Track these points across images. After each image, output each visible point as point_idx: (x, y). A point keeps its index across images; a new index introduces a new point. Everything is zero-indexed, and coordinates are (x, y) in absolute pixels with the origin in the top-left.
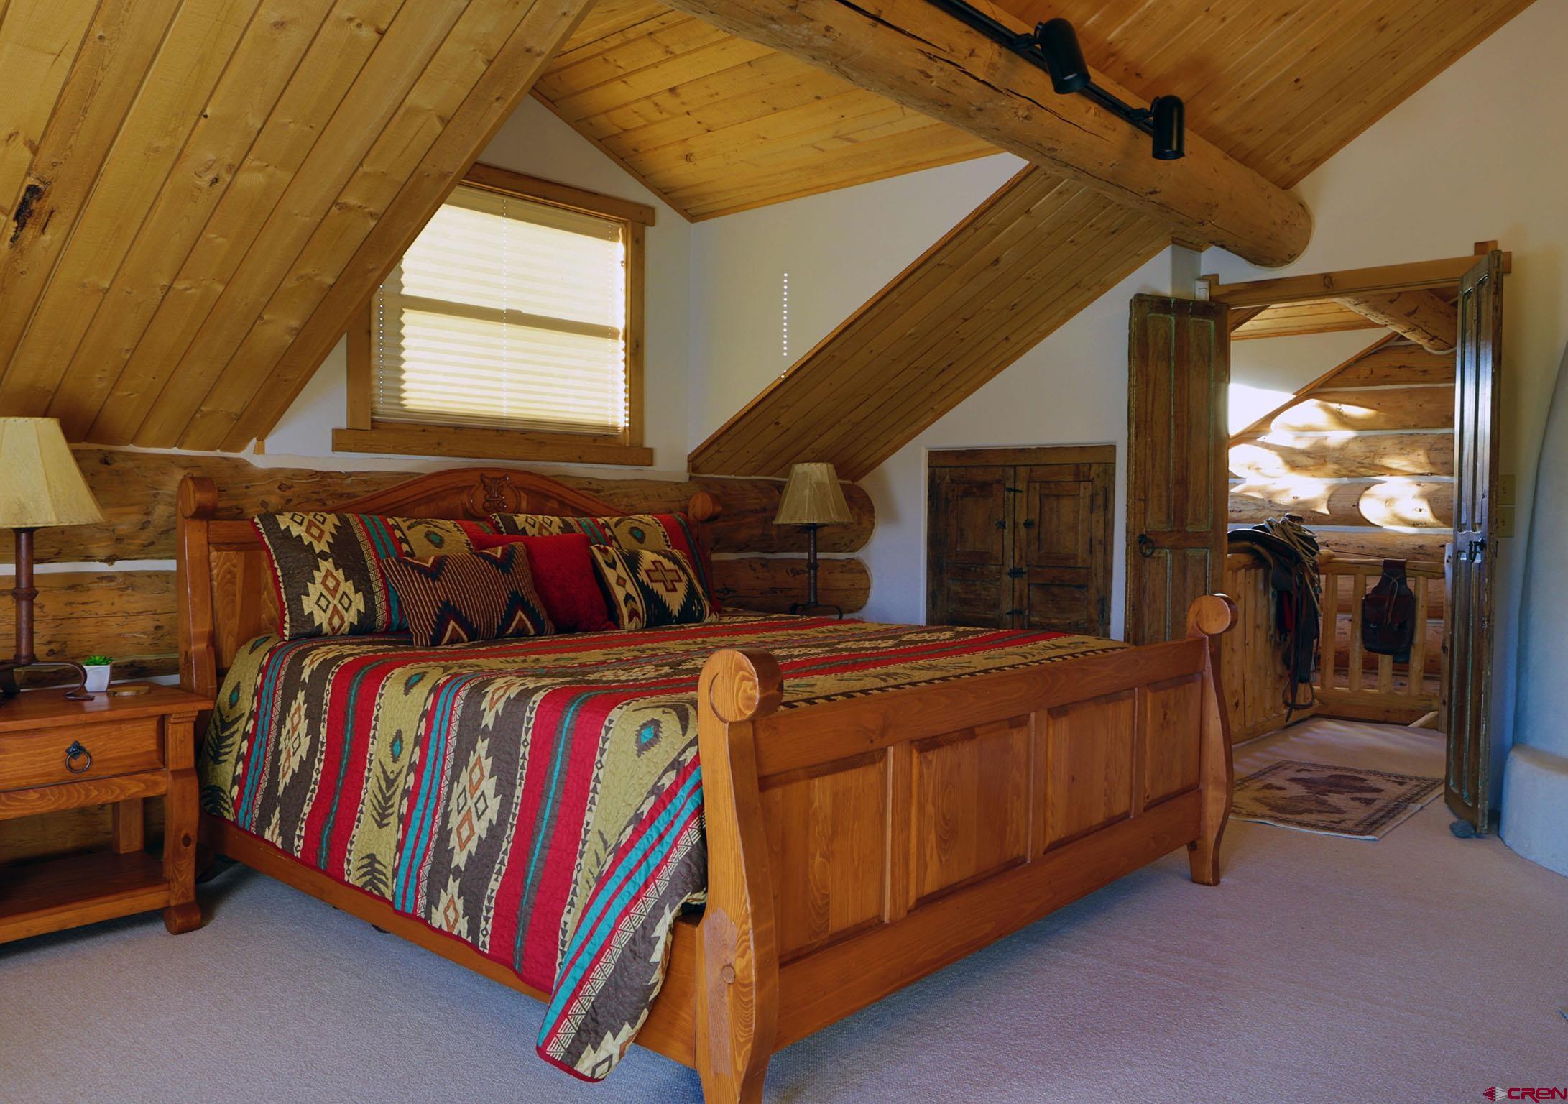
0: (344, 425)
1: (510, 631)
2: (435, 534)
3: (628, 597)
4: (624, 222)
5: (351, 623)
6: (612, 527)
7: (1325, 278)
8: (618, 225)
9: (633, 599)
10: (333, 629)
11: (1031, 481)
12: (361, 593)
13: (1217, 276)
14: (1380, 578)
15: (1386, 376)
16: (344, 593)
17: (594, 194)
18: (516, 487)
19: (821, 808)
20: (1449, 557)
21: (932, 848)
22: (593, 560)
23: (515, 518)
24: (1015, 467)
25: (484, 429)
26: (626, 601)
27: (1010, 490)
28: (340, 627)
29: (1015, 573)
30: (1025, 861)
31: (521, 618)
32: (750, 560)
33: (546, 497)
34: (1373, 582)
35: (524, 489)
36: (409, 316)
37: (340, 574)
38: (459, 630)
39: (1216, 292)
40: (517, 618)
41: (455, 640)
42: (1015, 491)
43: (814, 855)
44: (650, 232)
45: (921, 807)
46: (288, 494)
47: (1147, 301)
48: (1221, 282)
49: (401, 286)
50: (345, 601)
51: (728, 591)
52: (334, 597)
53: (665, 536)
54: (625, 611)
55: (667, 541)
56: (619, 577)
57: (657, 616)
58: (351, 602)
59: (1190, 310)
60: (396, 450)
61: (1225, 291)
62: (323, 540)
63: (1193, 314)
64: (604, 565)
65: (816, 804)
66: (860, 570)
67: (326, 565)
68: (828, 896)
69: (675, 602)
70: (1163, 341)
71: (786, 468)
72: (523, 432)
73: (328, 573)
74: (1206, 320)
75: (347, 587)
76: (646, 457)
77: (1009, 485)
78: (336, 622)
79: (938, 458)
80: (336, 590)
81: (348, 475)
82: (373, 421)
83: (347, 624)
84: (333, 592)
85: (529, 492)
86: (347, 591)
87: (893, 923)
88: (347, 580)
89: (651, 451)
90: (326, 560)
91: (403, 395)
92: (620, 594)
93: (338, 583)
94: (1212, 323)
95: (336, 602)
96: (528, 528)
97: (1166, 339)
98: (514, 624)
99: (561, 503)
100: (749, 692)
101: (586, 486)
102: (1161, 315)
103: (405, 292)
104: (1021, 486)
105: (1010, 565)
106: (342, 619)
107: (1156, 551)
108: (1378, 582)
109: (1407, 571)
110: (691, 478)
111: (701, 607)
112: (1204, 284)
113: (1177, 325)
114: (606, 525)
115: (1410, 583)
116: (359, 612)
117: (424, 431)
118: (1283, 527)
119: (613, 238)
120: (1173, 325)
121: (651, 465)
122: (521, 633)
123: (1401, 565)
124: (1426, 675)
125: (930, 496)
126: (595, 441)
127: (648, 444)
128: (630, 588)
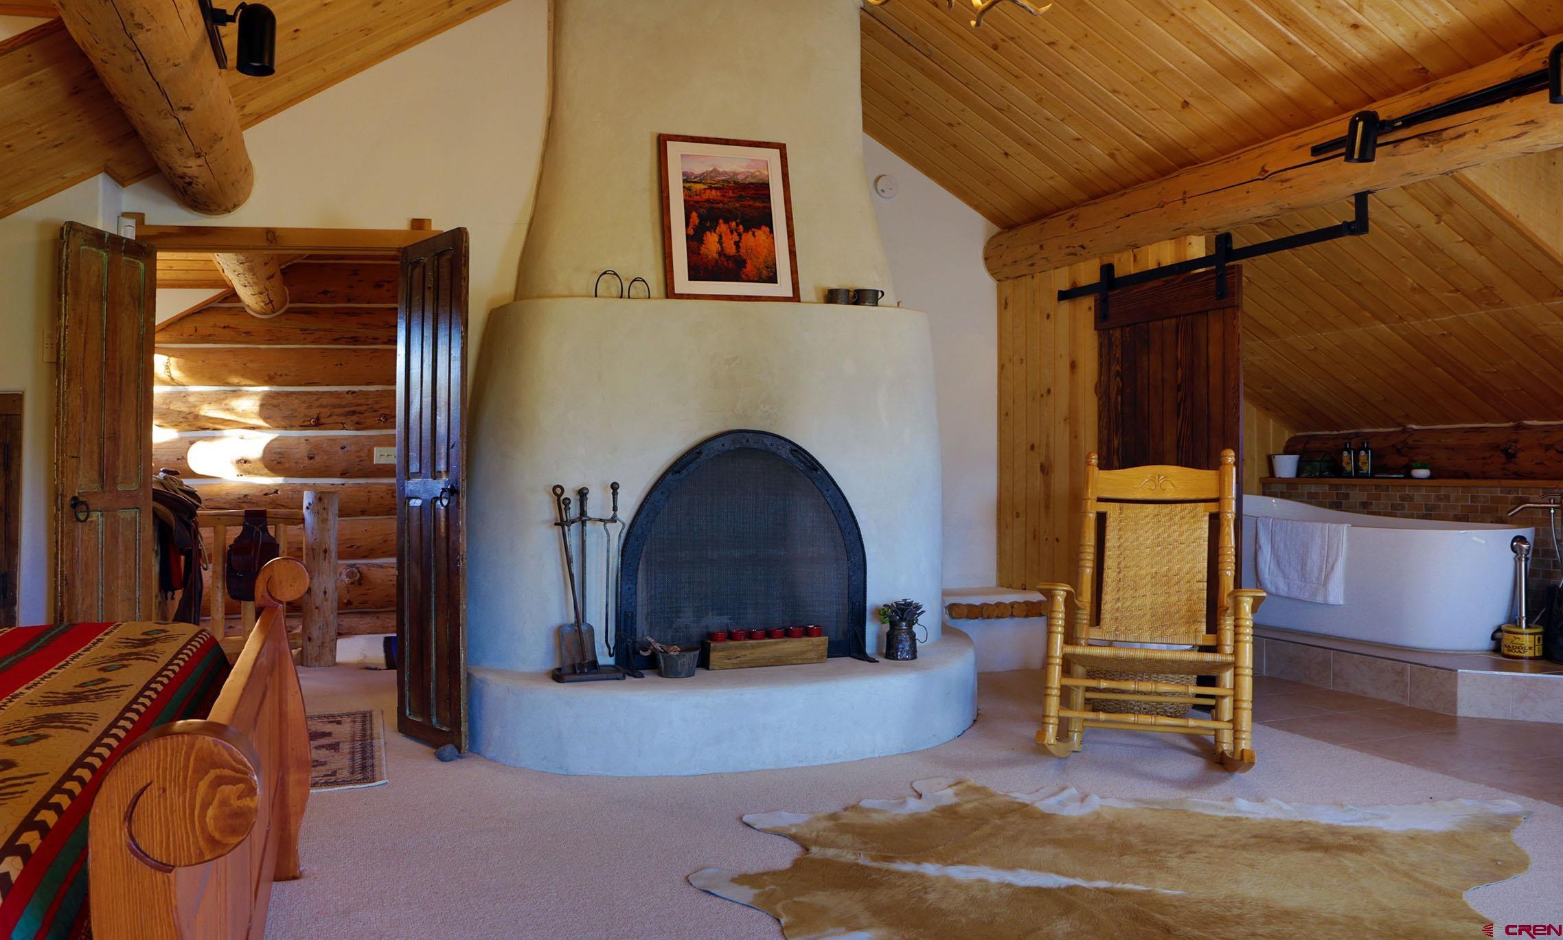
7: (267, 233)
13: (142, 215)
14: (241, 528)
15: (210, 335)
20: (310, 504)
34: (235, 532)
39: (144, 232)
47: (82, 231)
48: (151, 222)
59: (123, 248)
61: (152, 232)
63: (126, 252)
70: (95, 279)
74: (137, 261)
94: (142, 266)
97: (99, 276)
100: (236, 803)
102: (94, 249)
108: (240, 532)
109: (268, 519)
112: (132, 222)
113: (109, 262)
115: (271, 530)
118: (165, 482)
120: (105, 261)
123: (262, 514)
124: (288, 614)
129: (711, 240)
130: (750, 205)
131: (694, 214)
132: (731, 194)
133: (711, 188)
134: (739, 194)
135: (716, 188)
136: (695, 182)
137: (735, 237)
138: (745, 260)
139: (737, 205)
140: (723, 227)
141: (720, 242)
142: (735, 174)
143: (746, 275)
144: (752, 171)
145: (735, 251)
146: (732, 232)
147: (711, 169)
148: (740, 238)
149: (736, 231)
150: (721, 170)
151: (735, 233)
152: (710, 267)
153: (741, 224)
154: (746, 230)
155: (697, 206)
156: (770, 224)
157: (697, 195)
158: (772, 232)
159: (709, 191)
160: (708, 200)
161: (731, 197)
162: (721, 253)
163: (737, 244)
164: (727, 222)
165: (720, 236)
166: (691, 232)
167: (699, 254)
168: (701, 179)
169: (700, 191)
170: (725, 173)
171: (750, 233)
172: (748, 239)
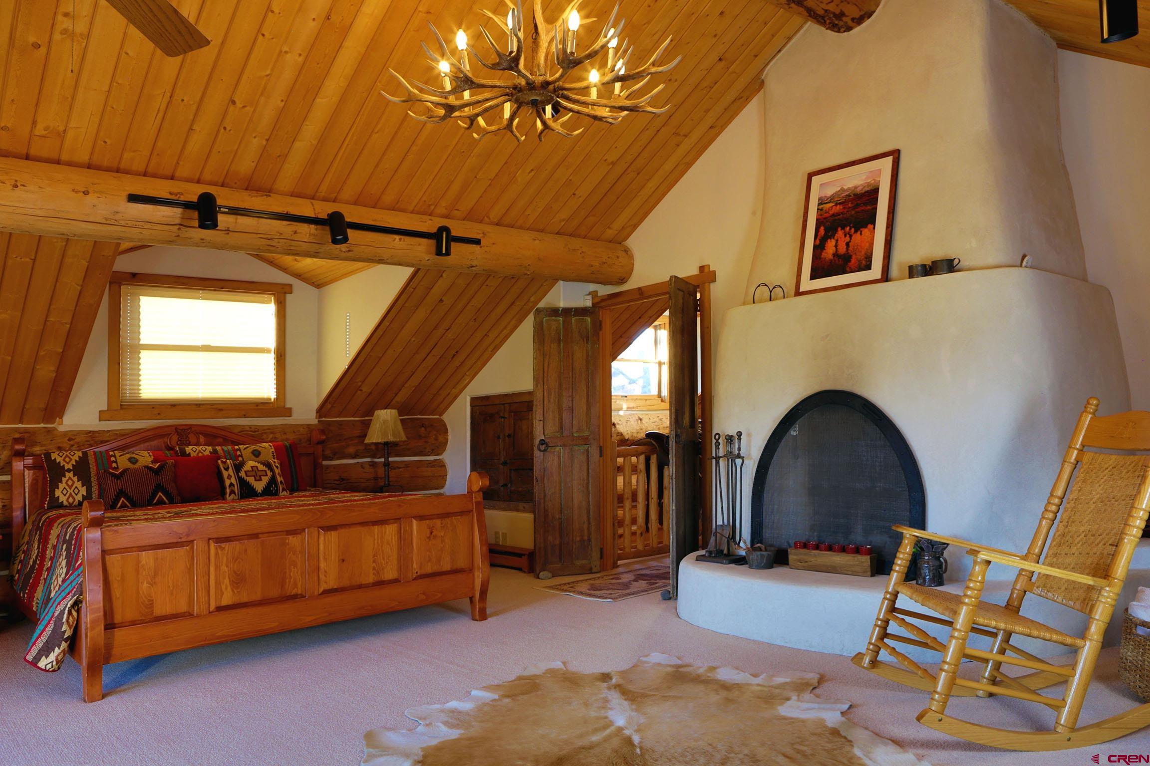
0: (105, 408)
1: (155, 501)
2: (134, 458)
3: (231, 485)
4: (272, 294)
5: (79, 501)
6: (242, 450)
8: (271, 296)
9: (233, 485)
10: (69, 503)
11: (510, 412)
12: (85, 487)
13: (593, 294)
16: (76, 487)
17: (253, 282)
18: (197, 433)
19: (146, 563)
21: (226, 586)
22: (218, 467)
23: (186, 448)
24: (504, 404)
25: (189, 405)
26: (230, 486)
27: (502, 417)
28: (73, 503)
29: (505, 464)
30: (305, 597)
31: (160, 496)
32: (362, 463)
33: (215, 437)
35: (201, 433)
36: (144, 355)
37: (75, 479)
38: (125, 501)
39: (597, 301)
40: (158, 496)
41: (123, 506)
42: (504, 418)
43: (142, 583)
44: (289, 297)
45: (217, 567)
46: (72, 442)
47: (543, 311)
48: (599, 294)
49: (139, 340)
50: (76, 491)
51: (343, 480)
52: (70, 489)
53: (273, 453)
54: (228, 491)
55: (274, 456)
56: (229, 475)
57: (247, 492)
58: (79, 491)
59: (573, 313)
60: (134, 418)
62: (70, 464)
63: (574, 315)
64: (223, 469)
65: (144, 562)
66: (442, 465)
67: (69, 475)
68: (153, 600)
69: (259, 486)
70: (555, 332)
71: (370, 413)
72: (212, 405)
73: (70, 478)
75: (79, 484)
76: (288, 412)
77: (502, 415)
78: (71, 500)
79: (476, 402)
80: (72, 485)
81: (108, 431)
82: (121, 405)
83: (77, 501)
84: (70, 487)
85: (205, 435)
86: (78, 487)
87: (198, 616)
88: (78, 481)
89: (290, 409)
90: (69, 472)
91: (140, 392)
92: (227, 483)
93: (74, 482)
94: (589, 319)
95: (72, 491)
96: (192, 452)
97: (556, 330)
98: (157, 498)
99: (224, 439)
101: (248, 429)
102: (554, 318)
103: (141, 342)
104: (506, 415)
105: (502, 459)
106: (74, 499)
107: (549, 448)
110: (319, 421)
111: (277, 488)
112: (588, 298)
113: (564, 322)
114: (239, 450)
116: (83, 495)
117: (153, 408)
119: (269, 302)
120: (562, 323)
121: (291, 416)
122: (161, 502)
125: (471, 423)
126: (257, 406)
127: (288, 406)
128: (233, 480)
129: (831, 245)
130: (863, 210)
131: (822, 228)
132: (850, 205)
133: (836, 205)
134: (856, 203)
135: (840, 204)
136: (827, 203)
137: (848, 239)
138: (851, 256)
139: (853, 212)
140: (840, 233)
141: (836, 246)
142: (856, 187)
143: (850, 268)
144: (869, 181)
145: (845, 250)
146: (845, 236)
147: (839, 189)
148: (851, 239)
149: (849, 234)
150: (845, 188)
151: (848, 236)
152: (826, 267)
153: (853, 227)
154: (856, 231)
155: (825, 221)
156: (874, 223)
157: (826, 213)
158: (874, 228)
159: (835, 207)
160: (833, 215)
161: (850, 208)
162: (835, 255)
163: (848, 244)
164: (843, 228)
165: (837, 241)
166: (818, 242)
167: (820, 258)
168: (831, 199)
169: (829, 209)
170: (849, 189)
171: (859, 232)
172: (857, 238)
